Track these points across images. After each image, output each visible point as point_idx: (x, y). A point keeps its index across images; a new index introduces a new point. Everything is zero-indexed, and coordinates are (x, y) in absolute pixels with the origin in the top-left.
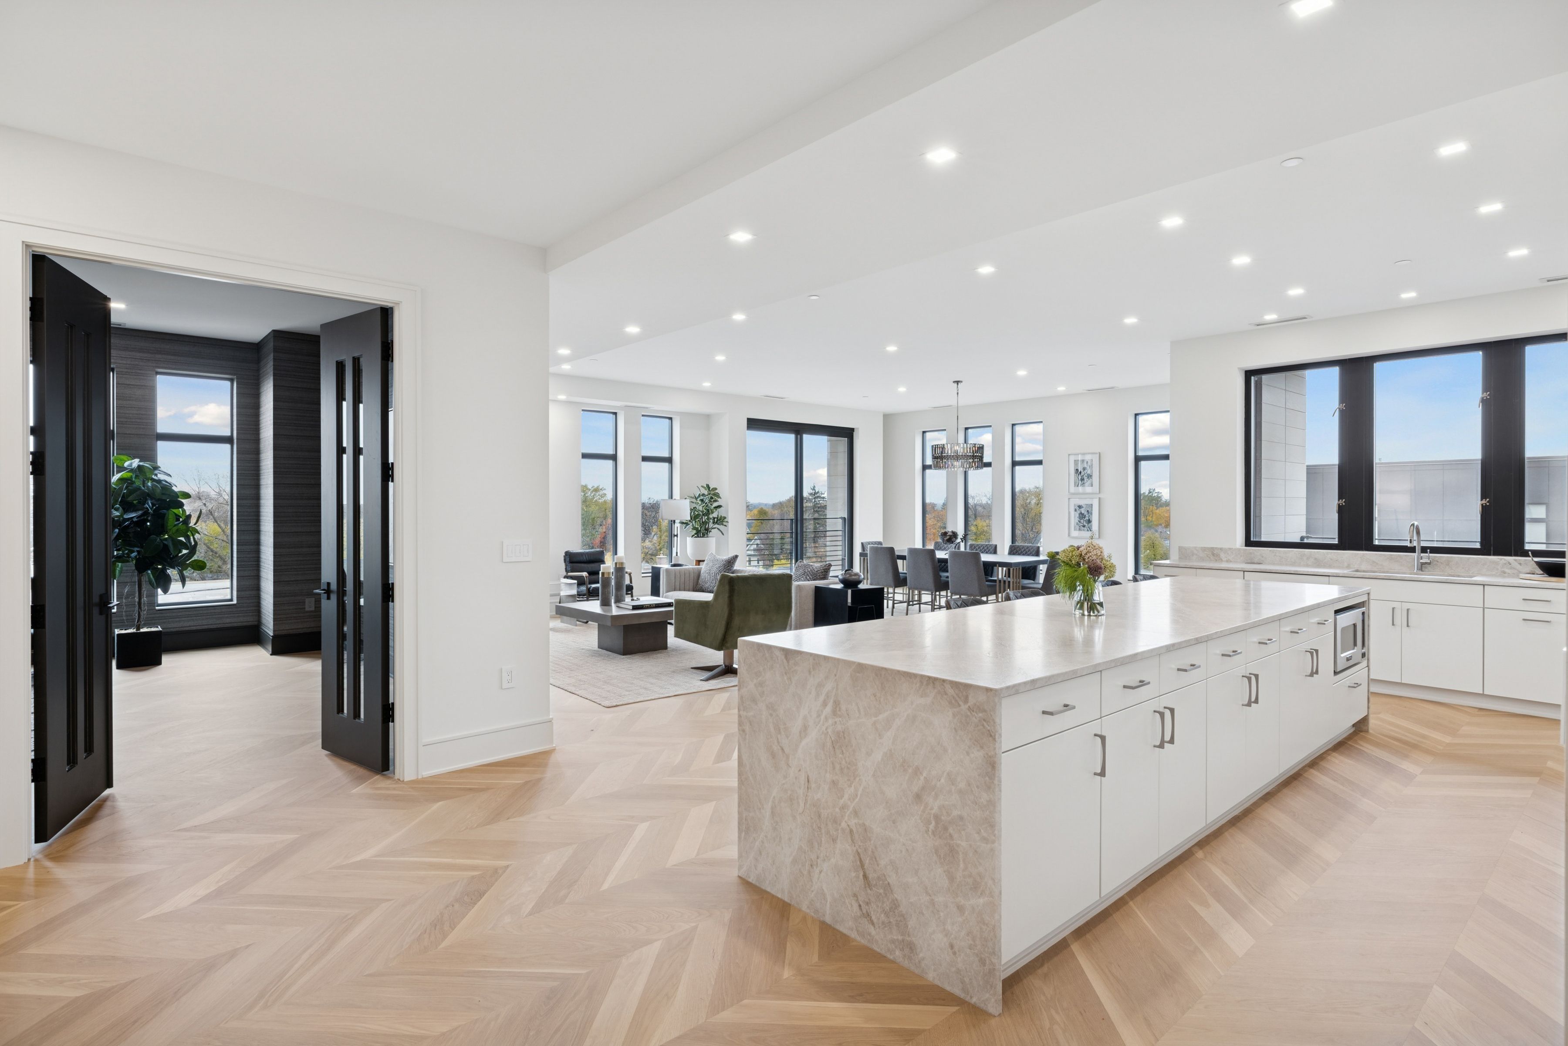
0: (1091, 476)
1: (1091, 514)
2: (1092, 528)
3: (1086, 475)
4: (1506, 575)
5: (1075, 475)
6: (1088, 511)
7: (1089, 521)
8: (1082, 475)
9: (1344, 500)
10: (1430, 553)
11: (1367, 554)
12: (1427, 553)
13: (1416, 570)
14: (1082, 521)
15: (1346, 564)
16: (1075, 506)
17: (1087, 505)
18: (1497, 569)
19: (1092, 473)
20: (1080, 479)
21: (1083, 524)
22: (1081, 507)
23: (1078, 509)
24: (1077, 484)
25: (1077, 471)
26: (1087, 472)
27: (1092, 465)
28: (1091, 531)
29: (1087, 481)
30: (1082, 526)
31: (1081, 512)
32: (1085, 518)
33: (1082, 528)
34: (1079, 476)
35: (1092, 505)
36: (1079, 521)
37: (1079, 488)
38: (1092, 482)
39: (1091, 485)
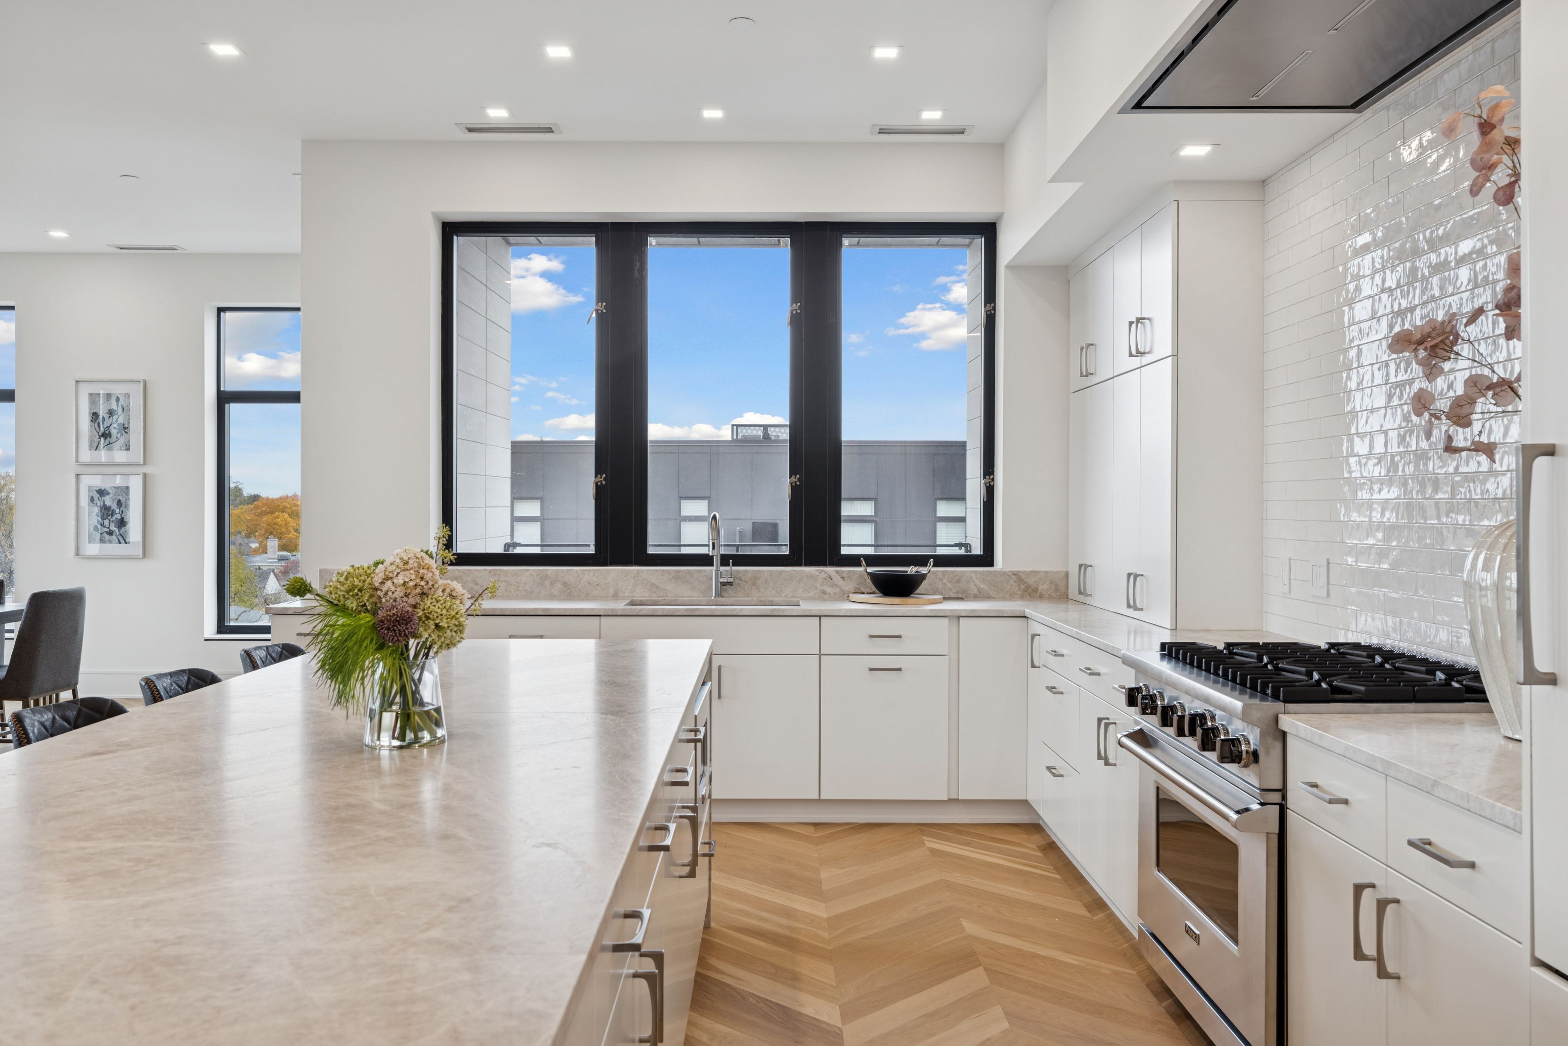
0: (126, 428)
1: (127, 507)
2: (128, 538)
3: (115, 425)
4: (826, 596)
5: (91, 427)
6: (119, 501)
7: (120, 523)
8: (105, 425)
9: (604, 476)
10: (734, 565)
11: (643, 571)
12: (728, 565)
13: (714, 595)
14: (106, 522)
15: (611, 591)
16: (90, 489)
17: (117, 488)
18: (816, 588)
19: (129, 422)
20: (100, 434)
21: (108, 528)
22: (105, 493)
23: (98, 498)
24: (95, 445)
25: (94, 417)
26: (117, 420)
27: (128, 406)
28: (126, 543)
29: (117, 438)
30: (106, 532)
31: (104, 502)
32: (113, 516)
33: (107, 537)
34: (99, 428)
35: (128, 488)
36: (99, 522)
37: (101, 452)
38: (129, 442)
39: (128, 447)
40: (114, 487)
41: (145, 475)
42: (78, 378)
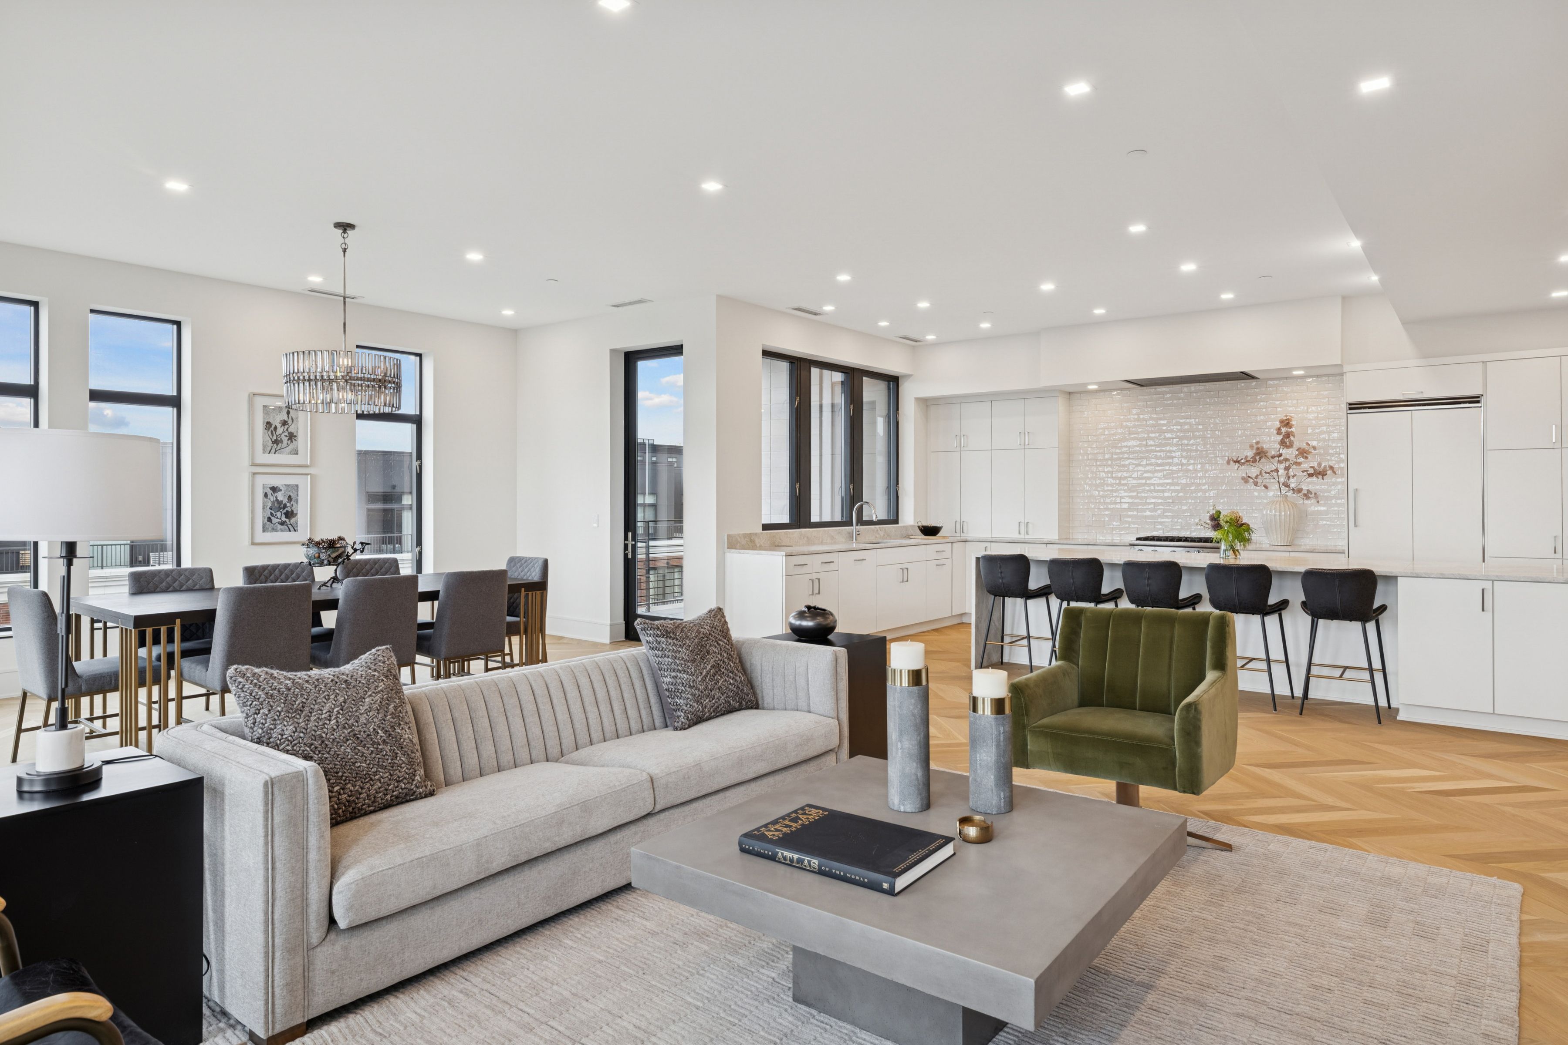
0: (295, 436)
1: (297, 501)
2: (297, 526)
3: (286, 434)
5: (264, 433)
7: (290, 515)
8: (278, 433)
14: (279, 514)
16: (264, 486)
17: (287, 486)
19: (298, 431)
20: (273, 440)
21: (280, 519)
22: (277, 489)
23: (271, 494)
24: (269, 449)
25: (268, 426)
26: (287, 430)
27: (297, 418)
28: (296, 531)
29: (287, 444)
30: (279, 523)
31: (276, 498)
32: (284, 508)
33: (279, 527)
34: (273, 435)
35: (297, 486)
36: (272, 514)
37: (272, 455)
38: (297, 447)
39: (296, 452)
40: (285, 485)
41: (312, 475)
42: (253, 392)
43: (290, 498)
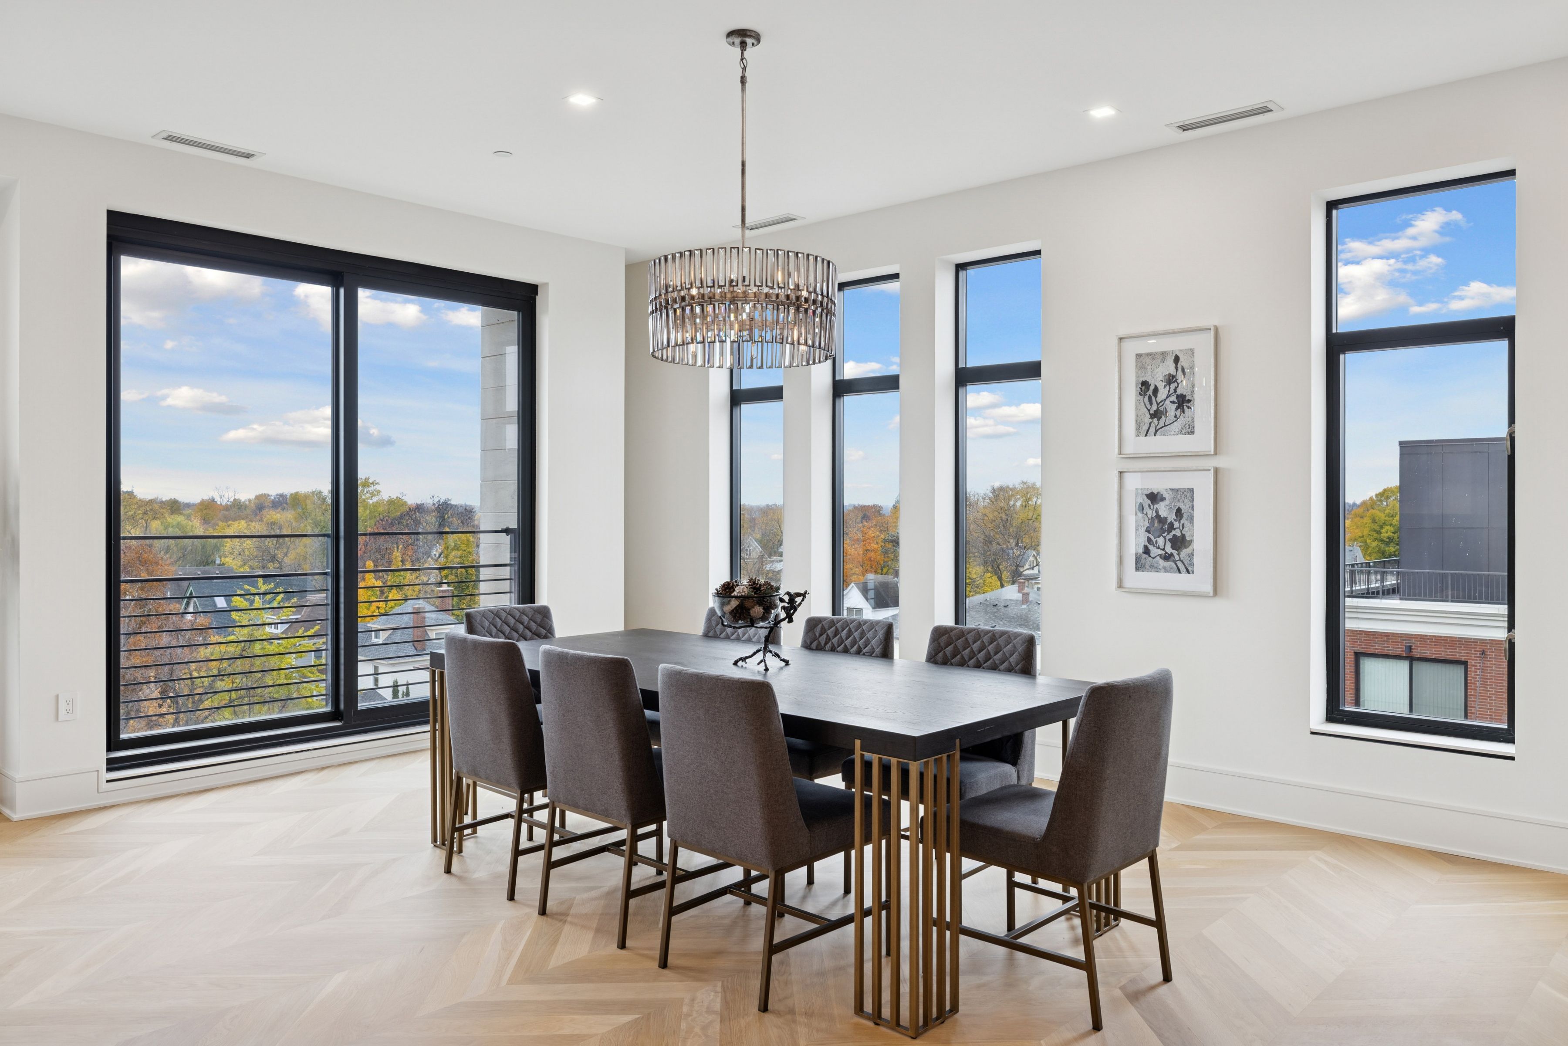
0: (1189, 401)
1: (1191, 519)
2: (1192, 565)
3: (1174, 398)
5: (1138, 402)
6: (1179, 510)
7: (1180, 543)
8: (1159, 399)
14: (1161, 541)
16: (1136, 493)
17: (1176, 491)
19: (1193, 392)
20: (1152, 412)
21: (1163, 549)
22: (1159, 497)
23: (1149, 505)
24: (1145, 428)
25: (1143, 388)
26: (1175, 391)
27: (1192, 368)
28: (1188, 572)
29: (1175, 416)
30: (1160, 556)
31: (1157, 512)
32: (1169, 531)
33: (1162, 563)
34: (1151, 404)
35: (1192, 491)
36: (1149, 540)
37: (1151, 438)
38: (1193, 421)
39: (1190, 430)
40: (1172, 489)
41: (1216, 471)
42: (1122, 332)
43: (1179, 513)
